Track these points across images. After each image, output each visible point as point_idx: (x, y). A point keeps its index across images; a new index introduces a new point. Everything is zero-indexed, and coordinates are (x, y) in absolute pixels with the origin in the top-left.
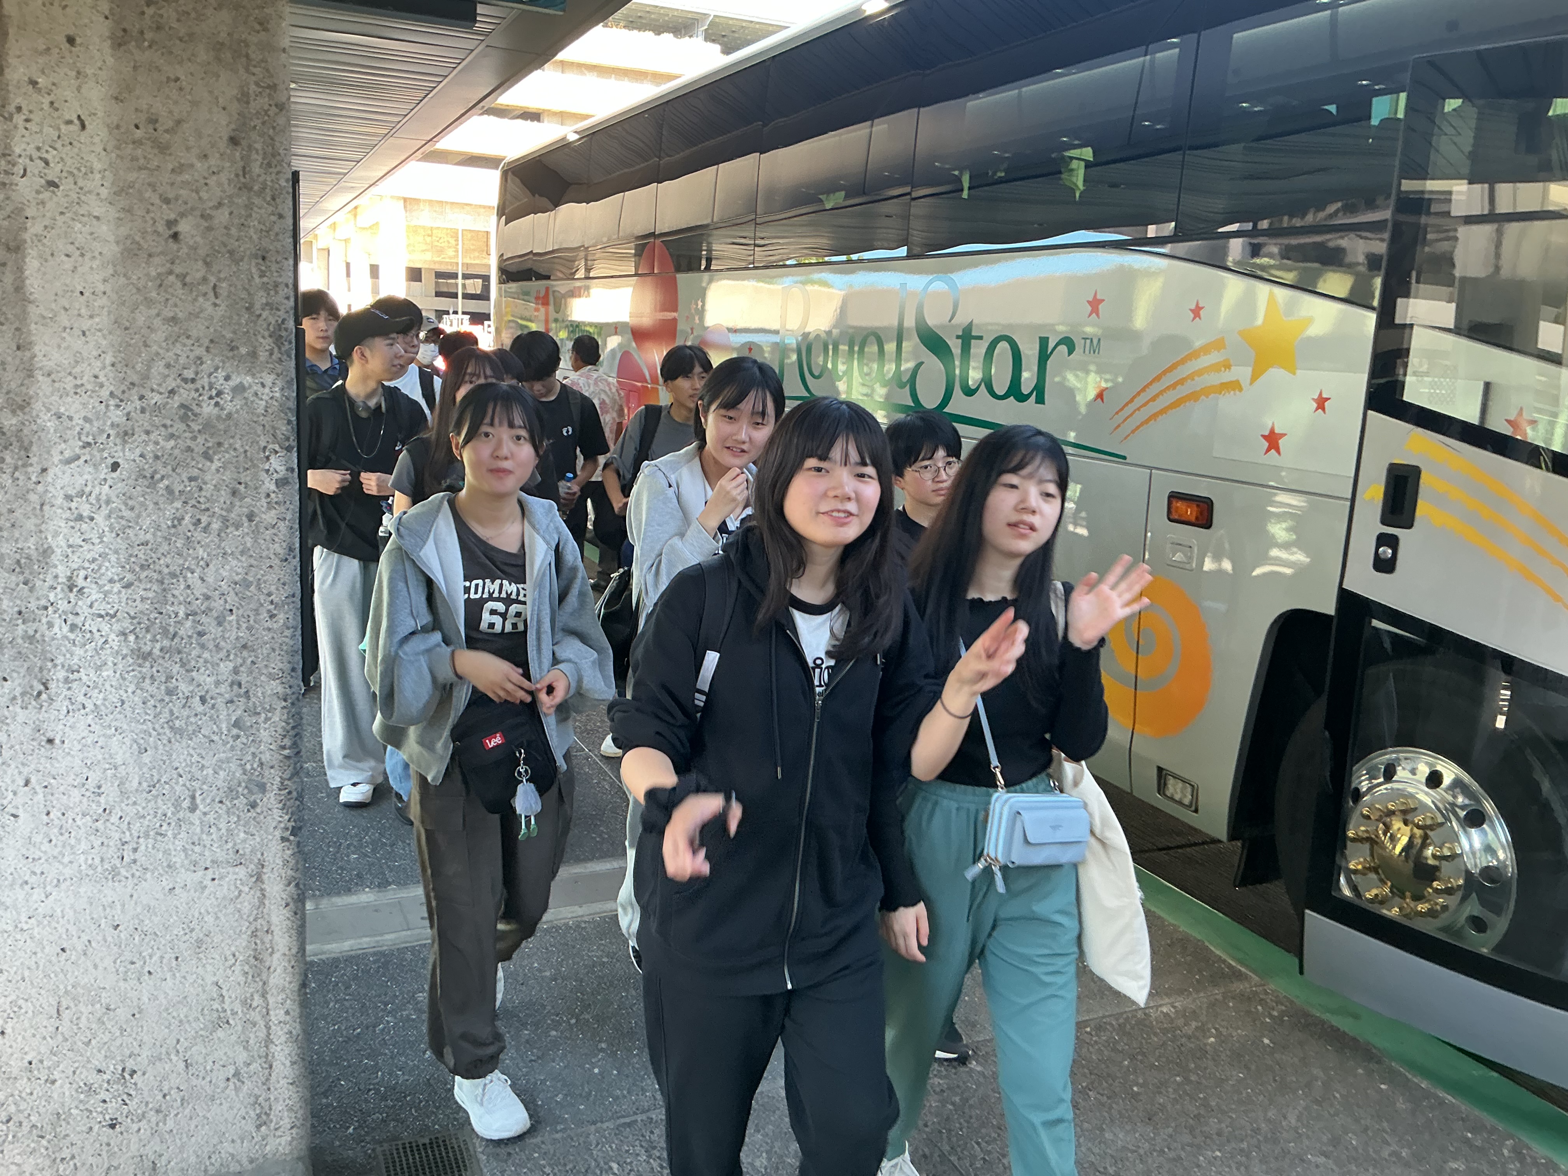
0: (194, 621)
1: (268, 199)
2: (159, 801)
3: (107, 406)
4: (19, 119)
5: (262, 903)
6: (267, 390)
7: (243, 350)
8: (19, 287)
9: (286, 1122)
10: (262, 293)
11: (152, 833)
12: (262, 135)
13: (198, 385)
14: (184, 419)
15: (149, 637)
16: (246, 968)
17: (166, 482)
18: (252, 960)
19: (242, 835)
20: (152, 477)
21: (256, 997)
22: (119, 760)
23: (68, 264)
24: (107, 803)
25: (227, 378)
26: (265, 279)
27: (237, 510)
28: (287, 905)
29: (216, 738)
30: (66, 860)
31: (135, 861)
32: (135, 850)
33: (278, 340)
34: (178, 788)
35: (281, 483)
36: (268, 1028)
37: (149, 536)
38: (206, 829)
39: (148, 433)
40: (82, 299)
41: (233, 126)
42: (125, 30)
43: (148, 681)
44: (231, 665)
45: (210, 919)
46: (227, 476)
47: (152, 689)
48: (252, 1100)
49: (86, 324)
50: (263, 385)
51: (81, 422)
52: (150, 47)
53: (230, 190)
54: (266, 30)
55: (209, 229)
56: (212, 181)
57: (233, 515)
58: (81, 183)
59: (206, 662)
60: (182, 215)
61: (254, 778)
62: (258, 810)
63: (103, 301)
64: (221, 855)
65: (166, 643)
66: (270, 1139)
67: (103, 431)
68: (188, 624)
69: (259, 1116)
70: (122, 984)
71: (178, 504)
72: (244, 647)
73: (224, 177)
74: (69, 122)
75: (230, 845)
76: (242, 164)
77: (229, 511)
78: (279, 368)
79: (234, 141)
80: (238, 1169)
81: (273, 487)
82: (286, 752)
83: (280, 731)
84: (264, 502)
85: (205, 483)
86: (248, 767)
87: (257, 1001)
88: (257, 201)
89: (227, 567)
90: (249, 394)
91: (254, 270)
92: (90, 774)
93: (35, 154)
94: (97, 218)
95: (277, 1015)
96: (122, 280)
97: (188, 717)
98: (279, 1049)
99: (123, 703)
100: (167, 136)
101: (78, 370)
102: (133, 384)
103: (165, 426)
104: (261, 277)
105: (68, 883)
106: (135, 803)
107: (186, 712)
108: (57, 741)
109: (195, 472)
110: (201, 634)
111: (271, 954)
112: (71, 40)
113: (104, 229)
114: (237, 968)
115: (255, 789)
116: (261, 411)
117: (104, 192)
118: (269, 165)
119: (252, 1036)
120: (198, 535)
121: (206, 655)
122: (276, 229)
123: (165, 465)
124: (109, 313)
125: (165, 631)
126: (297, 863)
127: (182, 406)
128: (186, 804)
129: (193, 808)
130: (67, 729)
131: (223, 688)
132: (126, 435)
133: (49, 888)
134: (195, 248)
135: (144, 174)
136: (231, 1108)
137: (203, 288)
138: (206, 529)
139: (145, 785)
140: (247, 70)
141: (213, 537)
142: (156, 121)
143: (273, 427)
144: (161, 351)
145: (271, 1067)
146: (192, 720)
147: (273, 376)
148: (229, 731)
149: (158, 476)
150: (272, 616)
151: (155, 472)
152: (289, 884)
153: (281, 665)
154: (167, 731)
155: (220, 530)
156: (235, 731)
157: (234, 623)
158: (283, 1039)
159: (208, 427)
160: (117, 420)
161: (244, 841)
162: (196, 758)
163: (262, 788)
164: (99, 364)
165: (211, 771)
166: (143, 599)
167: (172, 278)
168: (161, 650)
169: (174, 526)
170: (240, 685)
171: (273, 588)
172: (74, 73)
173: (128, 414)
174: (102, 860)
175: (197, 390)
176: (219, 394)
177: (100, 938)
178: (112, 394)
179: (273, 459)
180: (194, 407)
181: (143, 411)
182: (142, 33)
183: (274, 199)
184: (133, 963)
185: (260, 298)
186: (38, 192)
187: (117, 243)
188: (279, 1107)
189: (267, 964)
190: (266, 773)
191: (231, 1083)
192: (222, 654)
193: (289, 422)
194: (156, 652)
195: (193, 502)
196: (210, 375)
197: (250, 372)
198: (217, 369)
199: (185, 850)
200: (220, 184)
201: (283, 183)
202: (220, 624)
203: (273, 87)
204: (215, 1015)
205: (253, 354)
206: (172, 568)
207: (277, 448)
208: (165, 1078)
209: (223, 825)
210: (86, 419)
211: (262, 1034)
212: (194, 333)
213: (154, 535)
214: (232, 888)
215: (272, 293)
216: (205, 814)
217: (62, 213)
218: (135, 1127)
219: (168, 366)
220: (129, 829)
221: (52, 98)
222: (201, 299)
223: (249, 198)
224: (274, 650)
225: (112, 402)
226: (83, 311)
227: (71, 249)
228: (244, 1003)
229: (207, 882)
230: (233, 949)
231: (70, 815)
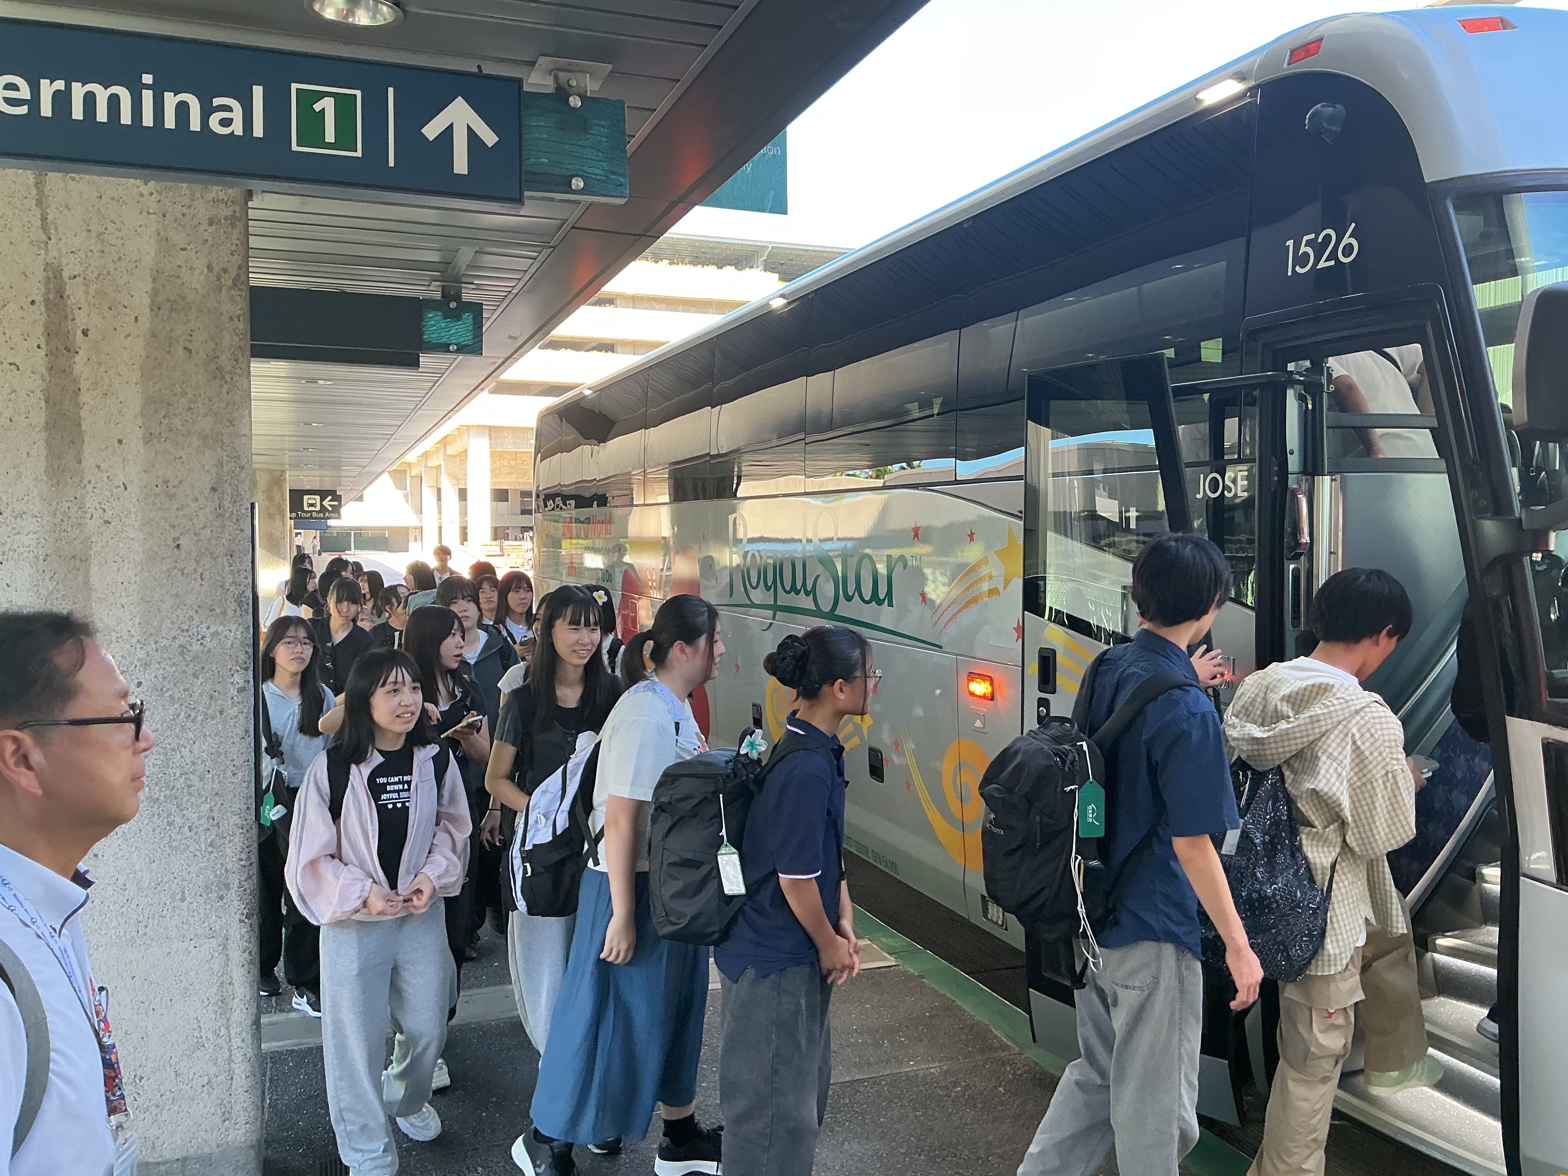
0: (185, 778)
1: (235, 521)
2: (162, 895)
3: (135, 648)
4: (89, 488)
5: (227, 964)
6: (232, 634)
7: (218, 611)
8: (86, 583)
9: (242, 1120)
10: (230, 576)
11: (157, 916)
12: (230, 484)
13: (190, 633)
14: (182, 654)
15: (157, 788)
16: (216, 1008)
17: (170, 692)
18: (220, 1003)
19: (214, 918)
20: (162, 690)
21: (223, 1029)
22: (137, 868)
23: (115, 567)
24: (129, 895)
25: (208, 628)
26: (232, 568)
27: (212, 708)
28: (243, 966)
29: (198, 853)
30: (103, 932)
31: (146, 934)
32: (146, 927)
33: (240, 604)
34: (174, 886)
35: (241, 690)
36: (231, 1051)
37: (159, 726)
38: (191, 913)
39: (159, 663)
40: (123, 586)
41: (213, 481)
42: (151, 434)
43: (156, 816)
44: (208, 806)
45: (193, 974)
46: (207, 687)
47: (159, 822)
48: (219, 1102)
49: (124, 601)
50: (230, 631)
51: (120, 658)
52: (165, 441)
53: (211, 518)
54: (234, 425)
55: (199, 541)
56: (201, 513)
57: (210, 711)
58: (123, 520)
59: (192, 804)
60: (182, 534)
61: (222, 879)
62: (225, 901)
63: (135, 586)
64: (200, 931)
65: (168, 792)
66: (231, 1131)
67: (133, 663)
68: (182, 780)
69: (224, 1113)
70: (135, 1016)
71: (177, 706)
72: (217, 794)
73: (207, 510)
74: (119, 487)
75: (206, 924)
76: (218, 502)
77: (208, 709)
78: (240, 620)
79: (214, 489)
80: (209, 1151)
81: (236, 693)
82: (243, 863)
83: (239, 849)
84: (230, 702)
85: (194, 692)
86: (218, 872)
87: (223, 1031)
88: (227, 522)
89: (206, 744)
90: (221, 637)
91: (225, 563)
92: (120, 877)
93: (98, 506)
94: (133, 539)
95: (236, 1042)
96: (147, 574)
97: (181, 840)
98: (237, 1065)
99: (141, 831)
100: (174, 490)
101: (119, 627)
102: (151, 634)
103: (170, 658)
104: (230, 566)
105: (104, 947)
106: (146, 896)
107: (180, 836)
108: (100, 856)
109: (188, 686)
110: (189, 787)
111: (233, 999)
112: (120, 442)
113: (136, 545)
114: (210, 1008)
115: (223, 887)
116: (228, 646)
117: (137, 525)
118: (235, 501)
119: (220, 1056)
120: (189, 725)
121: (193, 800)
122: (239, 538)
123: (169, 682)
124: (138, 593)
125: (167, 785)
126: (250, 938)
127: (181, 646)
128: (178, 897)
129: (183, 900)
130: (106, 848)
131: (203, 821)
132: (146, 665)
133: (91, 951)
134: (190, 553)
135: (161, 512)
136: (205, 1106)
137: (194, 576)
138: (193, 721)
139: (153, 884)
140: (222, 449)
141: (198, 725)
142: (168, 482)
143: (237, 657)
144: (169, 614)
145: (232, 1079)
146: (183, 841)
147: (236, 625)
148: (206, 849)
149: (165, 689)
150: (234, 775)
151: (163, 686)
152: (245, 951)
153: (239, 806)
154: (167, 848)
155: (202, 721)
156: (210, 849)
157: (210, 779)
158: (240, 1059)
159: (195, 657)
160: (141, 656)
161: (216, 922)
162: (185, 867)
163: (227, 886)
164: (131, 624)
165: (194, 875)
166: (154, 765)
167: (175, 571)
168: (165, 797)
169: (174, 719)
170: (213, 819)
171: (235, 757)
172: (121, 460)
173: (148, 652)
174: (125, 933)
175: (189, 636)
176: (203, 638)
177: (123, 985)
178: (138, 641)
179: (235, 675)
180: (188, 646)
181: (157, 650)
182: (160, 434)
183: (237, 521)
184: (143, 1003)
185: (229, 579)
186: (99, 527)
187: (144, 552)
188: (237, 1108)
189: (230, 1006)
190: (230, 877)
191: (205, 1089)
192: (203, 799)
193: (247, 652)
194: (162, 798)
195: (187, 704)
196: (198, 627)
197: (222, 623)
198: (202, 623)
199: (177, 927)
200: (205, 515)
201: (243, 511)
202: (201, 780)
203: (238, 457)
204: (196, 1040)
205: (225, 613)
206: (172, 746)
207: (238, 669)
208: (162, 1084)
209: (202, 911)
210: (123, 657)
211: (227, 1055)
212: (189, 602)
213: (162, 725)
214: (207, 953)
215: (236, 576)
216: (191, 903)
217: (112, 538)
218: (142, 1117)
219: (172, 623)
220: (142, 913)
221: (108, 474)
222: (193, 582)
223: (223, 522)
224: (235, 796)
225: (138, 646)
226: (123, 594)
227: (117, 558)
228: (214, 1032)
229: (191, 949)
230: (207, 995)
231: (106, 903)
